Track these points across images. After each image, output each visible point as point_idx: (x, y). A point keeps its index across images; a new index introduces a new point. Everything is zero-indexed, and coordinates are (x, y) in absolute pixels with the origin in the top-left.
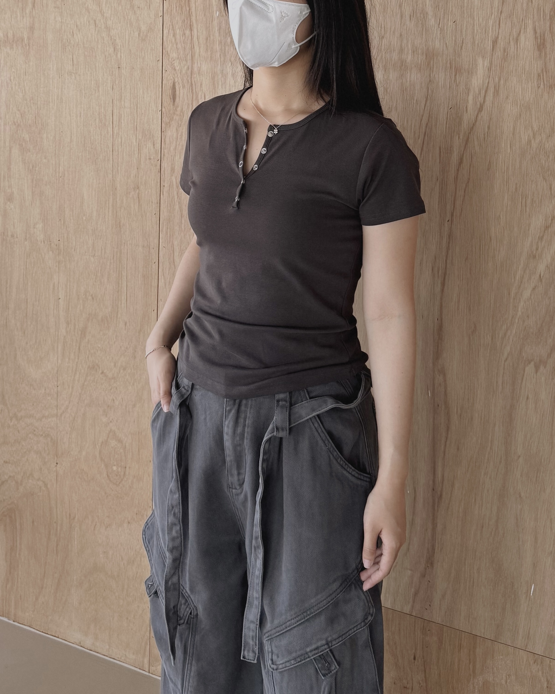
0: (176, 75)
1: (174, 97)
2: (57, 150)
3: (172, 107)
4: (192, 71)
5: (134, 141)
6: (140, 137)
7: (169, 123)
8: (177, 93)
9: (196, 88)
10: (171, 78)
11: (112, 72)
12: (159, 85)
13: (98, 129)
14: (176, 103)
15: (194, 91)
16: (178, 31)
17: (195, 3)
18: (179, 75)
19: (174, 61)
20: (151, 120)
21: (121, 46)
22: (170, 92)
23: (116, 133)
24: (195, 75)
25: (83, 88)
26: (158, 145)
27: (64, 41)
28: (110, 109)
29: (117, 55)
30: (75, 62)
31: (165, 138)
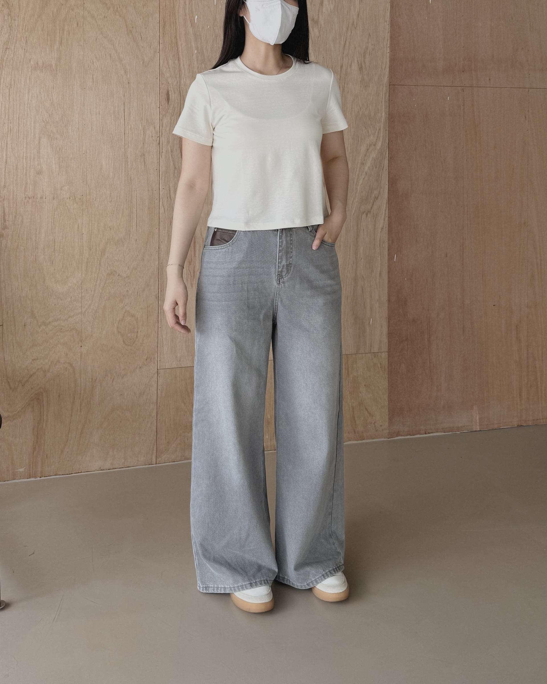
0: (169, 87)
1: (168, 99)
2: (80, 137)
3: (166, 105)
4: (180, 84)
5: (141, 126)
6: (145, 124)
7: (165, 114)
8: (171, 96)
10: (166, 88)
11: (124, 85)
12: (158, 92)
14: (170, 103)
15: (182, 95)
16: (170, 61)
17: (181, 45)
18: (171, 86)
19: (168, 78)
20: (153, 113)
21: (130, 70)
22: (166, 96)
23: (126, 122)
24: (182, 86)
25: (101, 96)
26: (157, 128)
27: (86, 67)
28: (122, 109)
29: (127, 75)
30: (94, 80)
31: (163, 123)
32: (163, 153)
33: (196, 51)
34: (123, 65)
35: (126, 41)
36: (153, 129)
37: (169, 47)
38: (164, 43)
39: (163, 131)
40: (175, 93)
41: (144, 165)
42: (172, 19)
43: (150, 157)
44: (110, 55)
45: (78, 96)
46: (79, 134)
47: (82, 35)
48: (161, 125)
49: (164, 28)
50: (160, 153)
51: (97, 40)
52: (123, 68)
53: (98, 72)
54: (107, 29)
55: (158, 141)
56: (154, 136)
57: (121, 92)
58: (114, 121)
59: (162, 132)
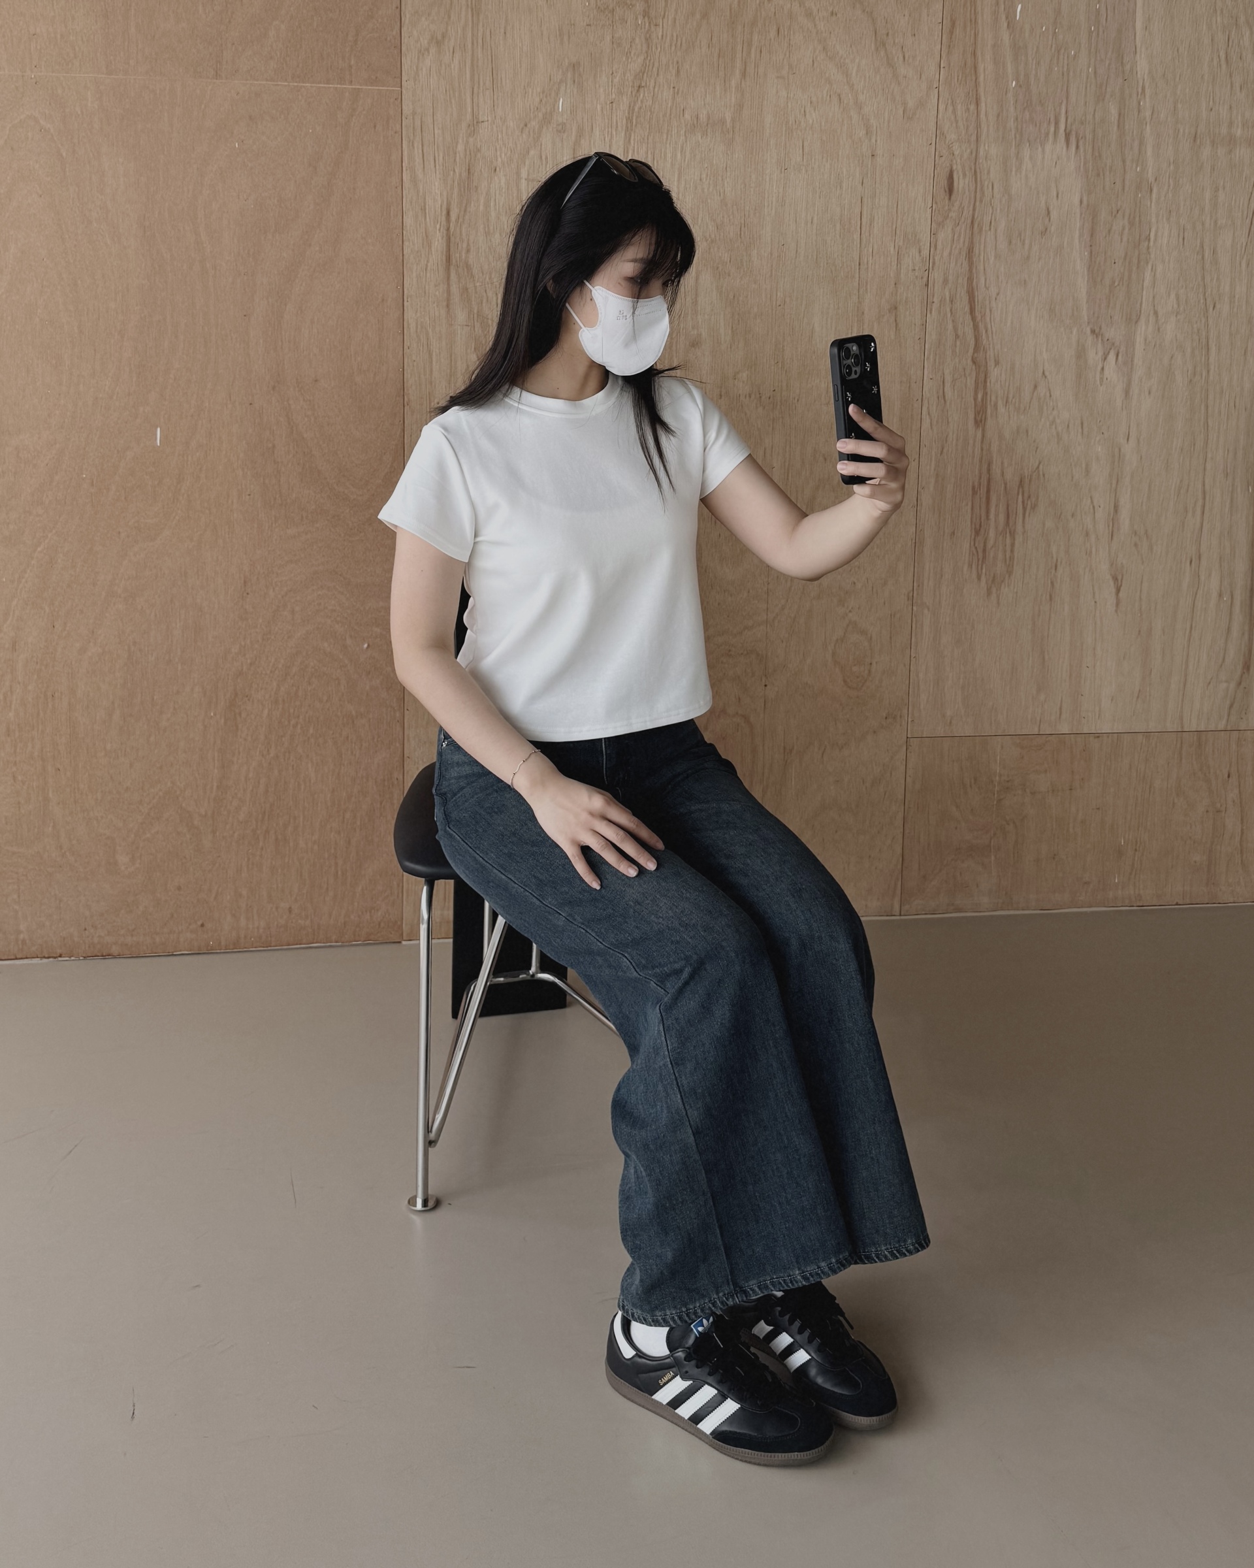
0: (954, 161)
1: (950, 190)
2: (774, 271)
3: (947, 201)
4: (976, 156)
5: (892, 249)
6: (901, 244)
7: (943, 221)
8: (955, 184)
9: (981, 177)
10: (948, 165)
11: (863, 161)
12: (930, 177)
13: (838, 237)
14: (953, 197)
15: (979, 179)
16: (959, 107)
17: (984, 70)
18: (959, 161)
19: (952, 143)
20: (917, 220)
21: (877, 128)
22: (946, 182)
23: (865, 240)
24: (981, 161)
25: (817, 184)
26: (926, 252)
27: (790, 123)
28: (858, 211)
29: (870, 139)
30: (806, 150)
31: (936, 241)
32: (934, 304)
33: (1014, 83)
34: (863, 119)
35: (872, 66)
36: (917, 254)
37: (958, 76)
38: (949, 67)
39: (936, 258)
40: (965, 175)
41: (894, 329)
42: (969, 14)
43: (908, 313)
44: (839, 95)
45: (773, 186)
46: (772, 266)
47: (785, 55)
48: (933, 245)
49: (951, 33)
50: (927, 304)
51: (815, 65)
52: (864, 125)
53: (813, 134)
54: (837, 40)
55: (925, 279)
56: (917, 268)
57: (857, 174)
58: (840, 236)
59: (934, 259)
